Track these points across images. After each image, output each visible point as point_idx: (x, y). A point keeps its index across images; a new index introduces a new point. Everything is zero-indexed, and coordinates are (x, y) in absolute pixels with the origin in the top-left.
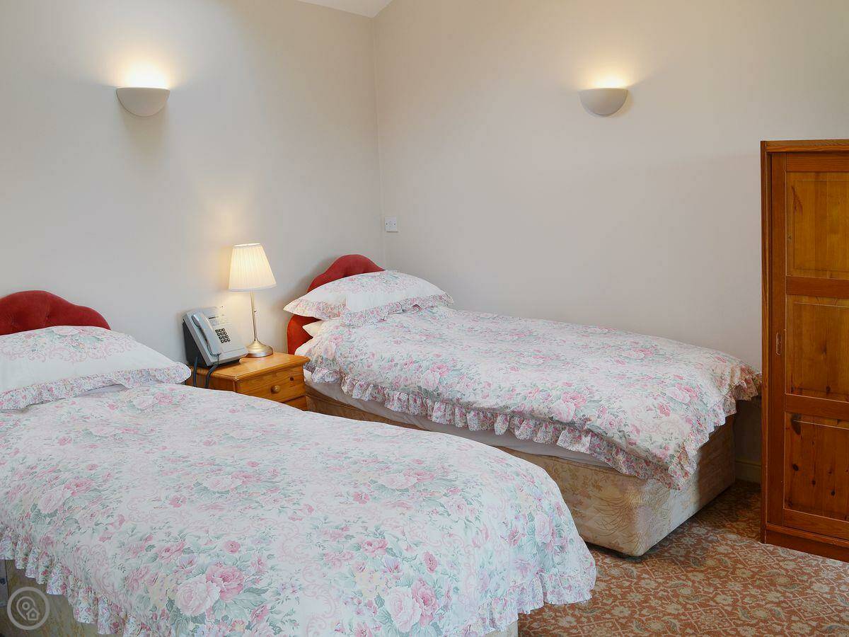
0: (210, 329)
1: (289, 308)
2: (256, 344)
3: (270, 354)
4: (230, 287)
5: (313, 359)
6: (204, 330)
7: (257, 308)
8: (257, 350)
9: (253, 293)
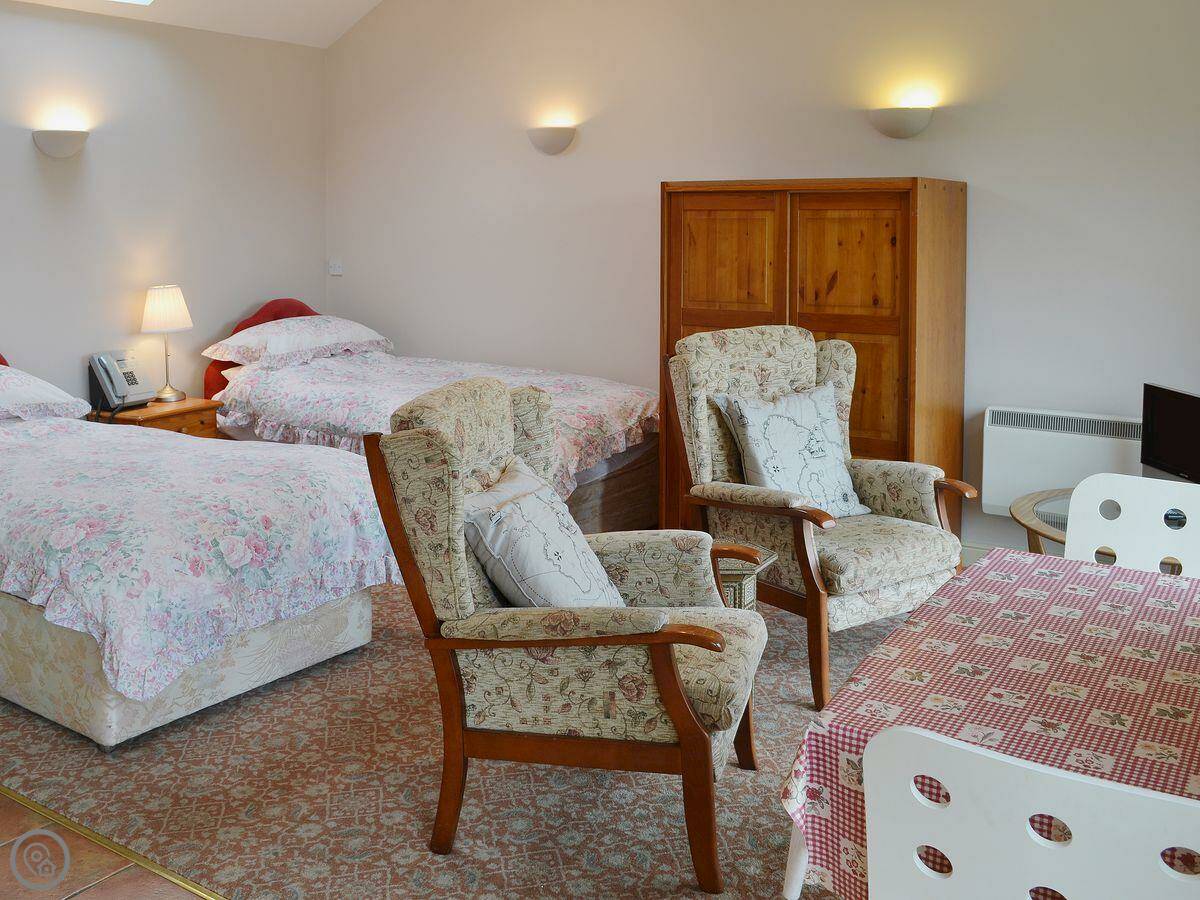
0: (117, 371)
1: (206, 353)
2: (168, 388)
3: (182, 397)
4: (142, 330)
5: (227, 403)
6: (111, 373)
7: (171, 351)
8: (168, 394)
9: (168, 336)
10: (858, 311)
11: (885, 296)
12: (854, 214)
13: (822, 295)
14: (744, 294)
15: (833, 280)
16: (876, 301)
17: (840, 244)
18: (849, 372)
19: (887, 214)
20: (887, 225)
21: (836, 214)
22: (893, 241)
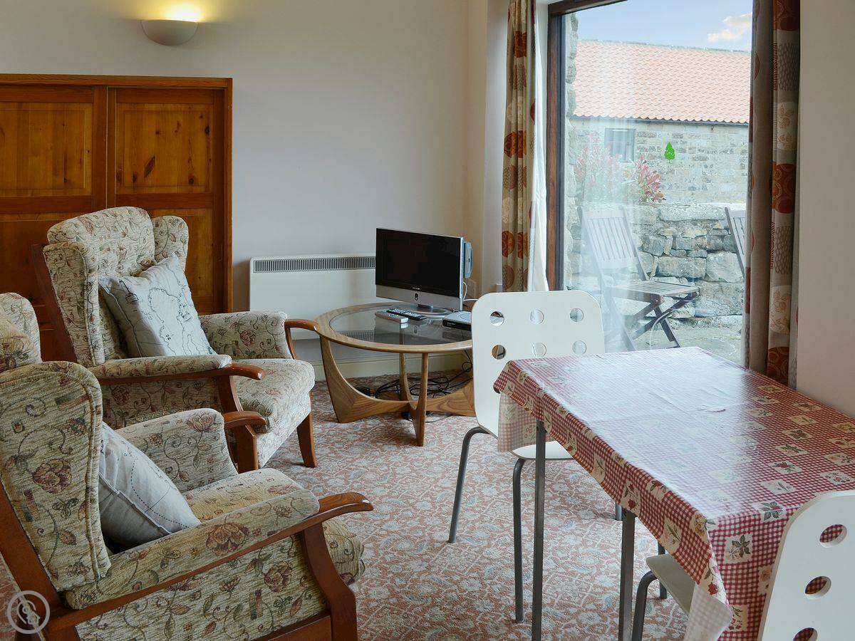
10: (175, 190)
11: (201, 176)
12: (170, 107)
13: (140, 179)
14: (60, 181)
15: (150, 165)
16: (192, 181)
17: (157, 133)
18: (184, 243)
19: (200, 108)
20: (201, 117)
21: (153, 107)
22: (207, 131)
